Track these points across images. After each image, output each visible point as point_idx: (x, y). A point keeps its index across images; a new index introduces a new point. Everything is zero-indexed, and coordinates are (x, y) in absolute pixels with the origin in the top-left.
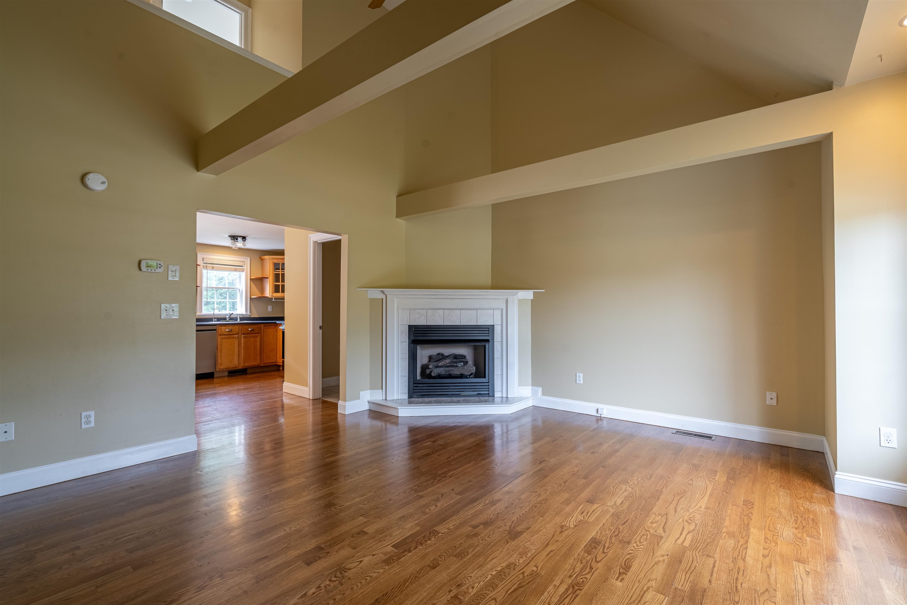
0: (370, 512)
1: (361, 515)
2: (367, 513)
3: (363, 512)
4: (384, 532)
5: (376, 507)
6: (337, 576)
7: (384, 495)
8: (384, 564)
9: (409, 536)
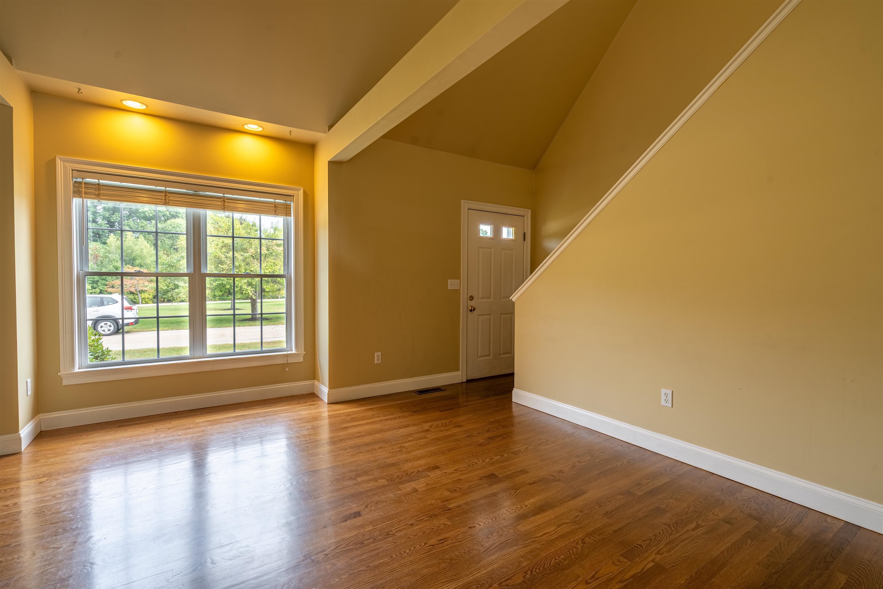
0: (441, 512)
1: (451, 510)
2: (443, 511)
3: (447, 513)
4: (433, 488)
5: (432, 517)
6: (472, 465)
7: (416, 535)
8: (440, 466)
9: (413, 481)
